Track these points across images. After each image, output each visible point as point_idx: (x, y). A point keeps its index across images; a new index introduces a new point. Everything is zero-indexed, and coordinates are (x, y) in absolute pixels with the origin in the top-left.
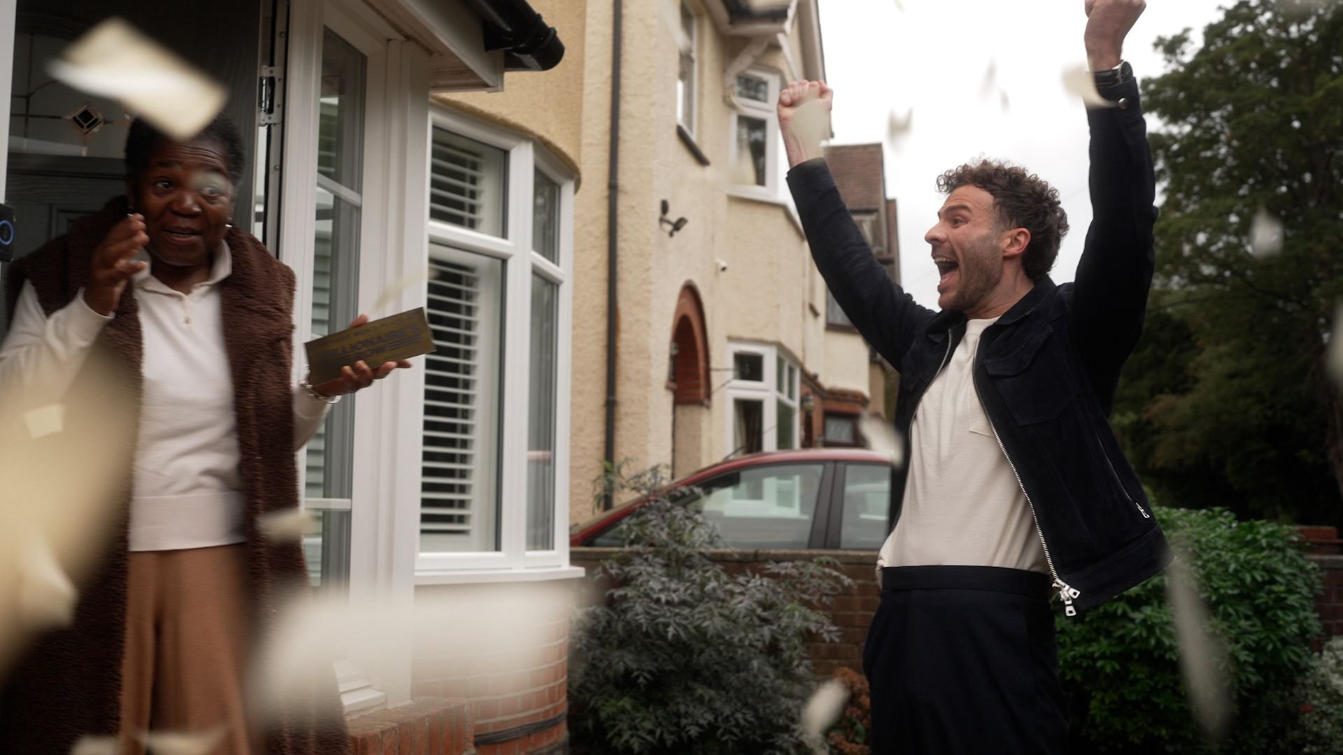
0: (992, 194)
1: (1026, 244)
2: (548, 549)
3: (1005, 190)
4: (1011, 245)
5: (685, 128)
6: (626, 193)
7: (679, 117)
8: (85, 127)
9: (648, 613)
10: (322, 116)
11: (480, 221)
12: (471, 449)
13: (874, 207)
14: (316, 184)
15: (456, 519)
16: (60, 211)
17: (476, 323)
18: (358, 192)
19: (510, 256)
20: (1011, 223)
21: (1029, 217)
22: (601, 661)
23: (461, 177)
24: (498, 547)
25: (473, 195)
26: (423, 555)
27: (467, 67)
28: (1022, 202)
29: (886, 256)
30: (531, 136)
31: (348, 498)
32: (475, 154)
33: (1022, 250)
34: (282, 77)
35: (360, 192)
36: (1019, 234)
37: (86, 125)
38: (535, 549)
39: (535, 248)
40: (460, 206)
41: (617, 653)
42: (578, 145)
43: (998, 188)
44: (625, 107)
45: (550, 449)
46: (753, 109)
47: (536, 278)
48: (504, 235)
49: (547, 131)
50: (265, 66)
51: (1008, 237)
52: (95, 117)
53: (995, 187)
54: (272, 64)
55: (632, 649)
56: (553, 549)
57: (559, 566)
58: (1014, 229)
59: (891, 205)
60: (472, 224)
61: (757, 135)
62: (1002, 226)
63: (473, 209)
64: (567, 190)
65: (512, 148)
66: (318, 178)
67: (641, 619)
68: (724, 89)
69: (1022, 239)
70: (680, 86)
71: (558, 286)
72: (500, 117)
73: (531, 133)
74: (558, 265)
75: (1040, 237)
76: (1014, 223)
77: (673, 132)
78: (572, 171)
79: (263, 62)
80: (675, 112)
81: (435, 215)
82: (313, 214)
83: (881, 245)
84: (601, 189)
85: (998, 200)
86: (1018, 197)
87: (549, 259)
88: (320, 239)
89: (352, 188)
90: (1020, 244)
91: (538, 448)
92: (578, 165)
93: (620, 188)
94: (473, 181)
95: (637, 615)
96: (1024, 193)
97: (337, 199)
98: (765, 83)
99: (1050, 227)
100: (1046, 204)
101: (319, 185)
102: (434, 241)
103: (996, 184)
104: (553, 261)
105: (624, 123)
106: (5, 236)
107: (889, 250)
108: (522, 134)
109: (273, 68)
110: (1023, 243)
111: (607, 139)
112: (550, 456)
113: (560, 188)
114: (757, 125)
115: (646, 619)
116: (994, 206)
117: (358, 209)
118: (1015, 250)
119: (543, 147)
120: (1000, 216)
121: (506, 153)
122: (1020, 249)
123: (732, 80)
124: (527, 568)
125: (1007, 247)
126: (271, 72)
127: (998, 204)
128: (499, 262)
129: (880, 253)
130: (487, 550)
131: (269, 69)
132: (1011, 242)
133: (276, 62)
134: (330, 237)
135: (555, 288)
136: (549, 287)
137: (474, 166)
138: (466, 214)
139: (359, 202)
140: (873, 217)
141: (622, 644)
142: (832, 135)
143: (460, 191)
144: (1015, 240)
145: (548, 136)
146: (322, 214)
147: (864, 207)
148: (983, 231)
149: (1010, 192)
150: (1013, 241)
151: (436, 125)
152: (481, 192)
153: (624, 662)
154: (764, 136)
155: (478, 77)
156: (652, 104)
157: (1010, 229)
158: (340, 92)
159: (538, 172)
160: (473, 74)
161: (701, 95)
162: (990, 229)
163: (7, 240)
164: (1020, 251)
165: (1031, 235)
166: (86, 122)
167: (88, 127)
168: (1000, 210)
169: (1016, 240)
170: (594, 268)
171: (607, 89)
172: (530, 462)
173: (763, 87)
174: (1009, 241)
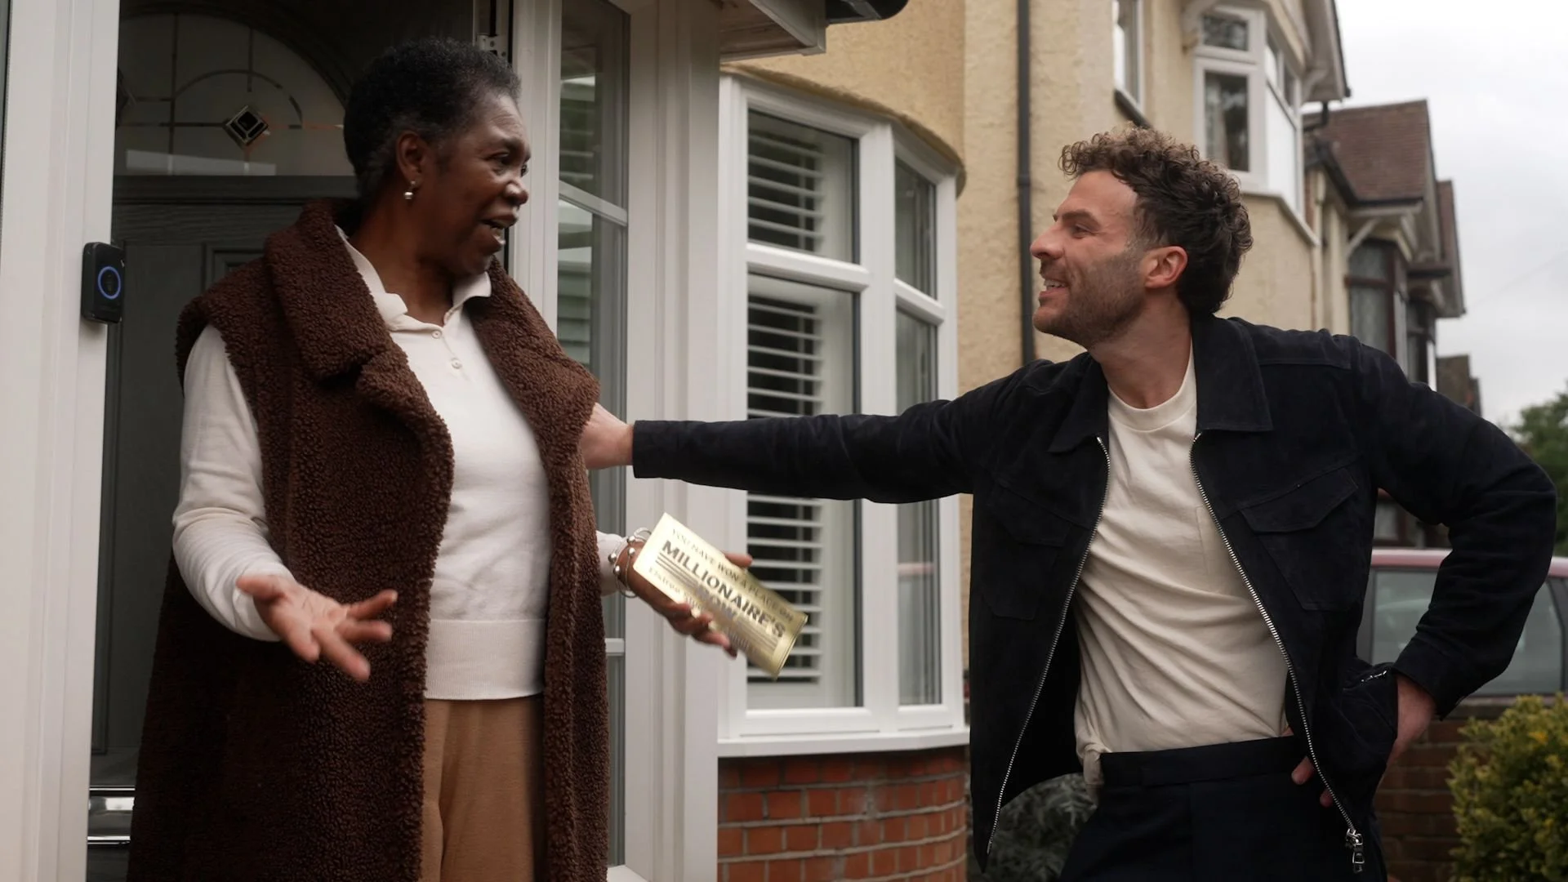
0: (1135, 191)
1: (1180, 270)
2: (933, 702)
3: (1156, 186)
4: (1158, 270)
5: (1127, 95)
6: (1043, 191)
7: (1119, 80)
8: (247, 136)
9: (1079, 799)
10: (564, 103)
11: (821, 240)
12: (817, 562)
13: (1415, 194)
14: (557, 196)
15: (800, 661)
16: (217, 252)
17: (819, 383)
18: (622, 207)
19: (864, 287)
20: (1160, 238)
21: (1188, 230)
22: (1018, 863)
23: (793, 179)
24: (858, 701)
25: (810, 204)
26: (751, 713)
27: (771, 21)
28: (1180, 205)
29: (1438, 263)
30: (889, 116)
31: (620, 637)
32: (811, 147)
33: (1174, 279)
34: (506, 51)
35: (624, 204)
36: (1171, 255)
37: (247, 133)
38: (917, 703)
39: (900, 274)
40: (792, 220)
41: (1038, 853)
42: (959, 125)
43: (1146, 182)
44: (1037, 70)
45: (931, 560)
46: (1227, 61)
47: (905, 318)
48: (855, 258)
49: (912, 108)
50: (483, 37)
51: (1155, 258)
52: (259, 122)
53: (1142, 181)
54: (493, 34)
55: (1061, 845)
56: (940, 702)
57: (951, 727)
58: (1165, 246)
59: (1444, 191)
60: (810, 246)
61: (1238, 99)
62: (1147, 240)
63: (810, 224)
64: (946, 191)
65: (862, 134)
66: (561, 188)
67: (1068, 807)
68: (1183, 34)
69: (1174, 262)
70: (1118, 35)
71: (936, 328)
72: (843, 91)
73: (889, 112)
74: (936, 298)
75: (1202, 260)
76: (1164, 239)
77: (1109, 100)
78: (951, 164)
79: (481, 31)
80: (1111, 73)
81: (756, 234)
82: (554, 240)
83: (1431, 249)
84: (1006, 187)
85: (1144, 200)
86: (1174, 198)
87: (922, 290)
88: (566, 273)
89: (614, 202)
90: (1171, 270)
91: (915, 560)
92: (960, 155)
93: (1034, 185)
94: (810, 184)
95: (1064, 800)
96: (1184, 193)
97: (597, 217)
98: (1244, 24)
99: (1221, 245)
100: (1217, 210)
101: (562, 197)
102: (754, 271)
103: (1143, 176)
104: (928, 293)
105: (1036, 93)
106: (110, 289)
107: (1444, 255)
108: (875, 114)
109: (494, 39)
110: (1174, 270)
111: (1014, 116)
112: (932, 570)
113: (935, 187)
114: (1233, 84)
115: (1075, 806)
116: (1136, 210)
117: (624, 229)
118: (1161, 279)
119: (907, 131)
120: (1144, 226)
121: (854, 143)
122: (1171, 278)
123: (1195, 23)
124: (901, 730)
125: (1152, 274)
126: (492, 44)
127: (1143, 206)
128: (849, 297)
129: (1428, 260)
130: (844, 705)
131: (489, 40)
132: (1159, 265)
133: (498, 31)
134: (589, 270)
135: (932, 330)
136: (925, 329)
137: (811, 164)
138: (802, 232)
139: (625, 220)
140: (1417, 208)
141: (1047, 839)
142: (1348, 93)
143: (793, 200)
144: (1164, 263)
145: (912, 115)
146: (568, 239)
147: (1403, 194)
148: (1118, 247)
149: (1163, 191)
150: (1161, 263)
151: (752, 107)
152: (821, 200)
153: (1048, 868)
154: (1246, 101)
155: (788, 34)
156: (1077, 63)
157: (1157, 247)
158: (598, 69)
159: (899, 164)
160: (782, 32)
161: (1149, 46)
162: (1129, 246)
163: (112, 293)
164: (1169, 282)
165: (1189, 258)
166: (247, 129)
167: (251, 135)
168: (1146, 216)
169: (1165, 261)
170: (1000, 300)
171: (1011, 46)
172: (902, 579)
173: (1239, 31)
174: (1155, 264)
